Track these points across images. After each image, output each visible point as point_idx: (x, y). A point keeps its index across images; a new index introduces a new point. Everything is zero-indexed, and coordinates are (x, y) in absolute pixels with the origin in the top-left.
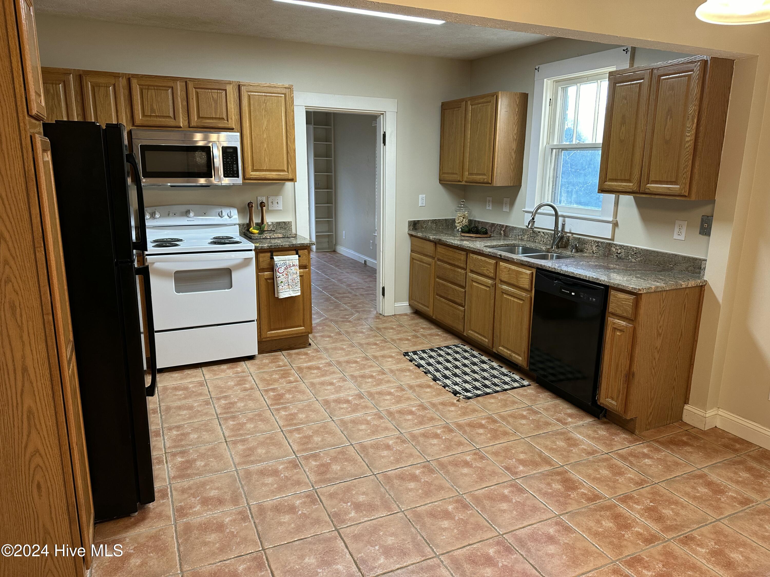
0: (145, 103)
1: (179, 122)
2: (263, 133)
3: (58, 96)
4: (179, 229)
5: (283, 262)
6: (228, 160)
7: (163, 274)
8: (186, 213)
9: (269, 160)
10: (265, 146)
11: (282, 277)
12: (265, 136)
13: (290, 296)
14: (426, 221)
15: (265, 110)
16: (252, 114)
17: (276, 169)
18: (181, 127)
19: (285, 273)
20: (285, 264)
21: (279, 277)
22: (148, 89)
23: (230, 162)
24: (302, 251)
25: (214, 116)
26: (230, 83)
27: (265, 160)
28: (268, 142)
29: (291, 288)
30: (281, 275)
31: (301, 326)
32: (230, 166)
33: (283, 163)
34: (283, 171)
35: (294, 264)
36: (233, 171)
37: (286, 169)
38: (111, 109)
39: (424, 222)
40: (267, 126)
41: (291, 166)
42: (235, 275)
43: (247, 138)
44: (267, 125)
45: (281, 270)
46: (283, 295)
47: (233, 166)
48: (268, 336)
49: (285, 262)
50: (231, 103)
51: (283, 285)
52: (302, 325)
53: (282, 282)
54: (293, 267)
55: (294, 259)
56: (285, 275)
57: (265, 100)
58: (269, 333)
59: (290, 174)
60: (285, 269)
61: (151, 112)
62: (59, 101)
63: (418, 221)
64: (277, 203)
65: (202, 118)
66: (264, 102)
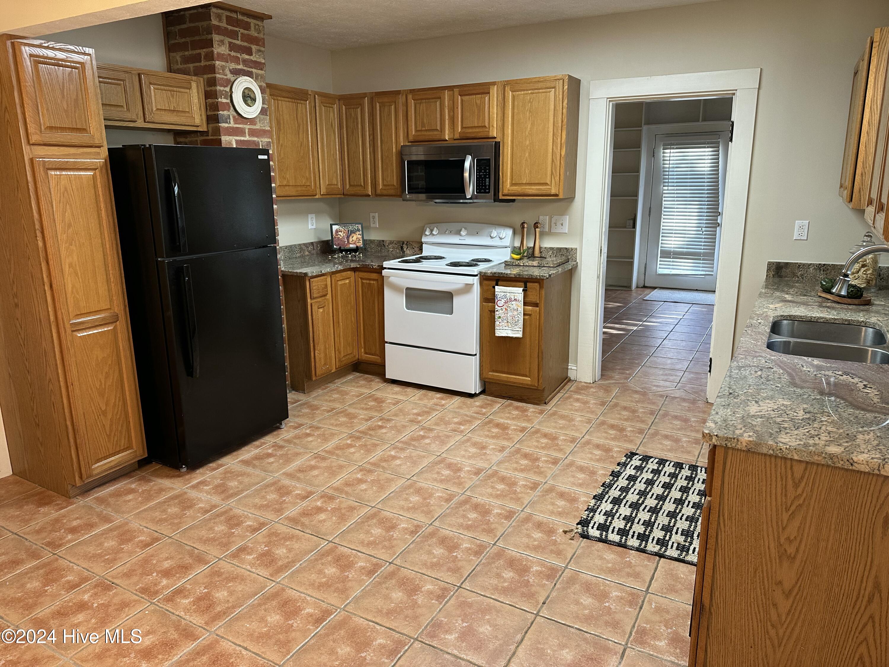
0: (418, 118)
1: (444, 135)
2: (526, 139)
3: (357, 119)
4: (463, 249)
5: (504, 294)
6: (481, 174)
7: (396, 288)
8: (458, 233)
9: (530, 171)
10: (527, 154)
11: (501, 311)
12: (528, 142)
13: (506, 335)
14: (804, 265)
15: (530, 111)
16: (515, 117)
17: (537, 182)
18: (447, 140)
19: (504, 307)
20: (505, 296)
21: (497, 311)
22: (420, 103)
23: (483, 176)
24: (531, 284)
25: (476, 125)
26: (494, 83)
27: (525, 172)
28: (530, 150)
29: (510, 326)
30: (499, 308)
31: (526, 376)
32: (482, 181)
33: (546, 174)
34: (546, 184)
35: (516, 298)
36: (485, 186)
37: (549, 182)
38: (392, 128)
39: (799, 266)
40: (531, 131)
41: (554, 178)
42: (456, 300)
43: (508, 146)
44: (531, 128)
45: (501, 303)
46: (499, 333)
47: (485, 180)
48: (490, 377)
49: (505, 294)
50: (493, 108)
51: (501, 321)
52: (528, 374)
53: (500, 317)
54: (514, 302)
55: (518, 292)
56: (504, 310)
57: (530, 99)
58: (490, 373)
59: (553, 188)
60: (505, 303)
61: (422, 127)
62: (357, 124)
63: (787, 263)
64: (562, 225)
65: (465, 128)
66: (530, 102)
